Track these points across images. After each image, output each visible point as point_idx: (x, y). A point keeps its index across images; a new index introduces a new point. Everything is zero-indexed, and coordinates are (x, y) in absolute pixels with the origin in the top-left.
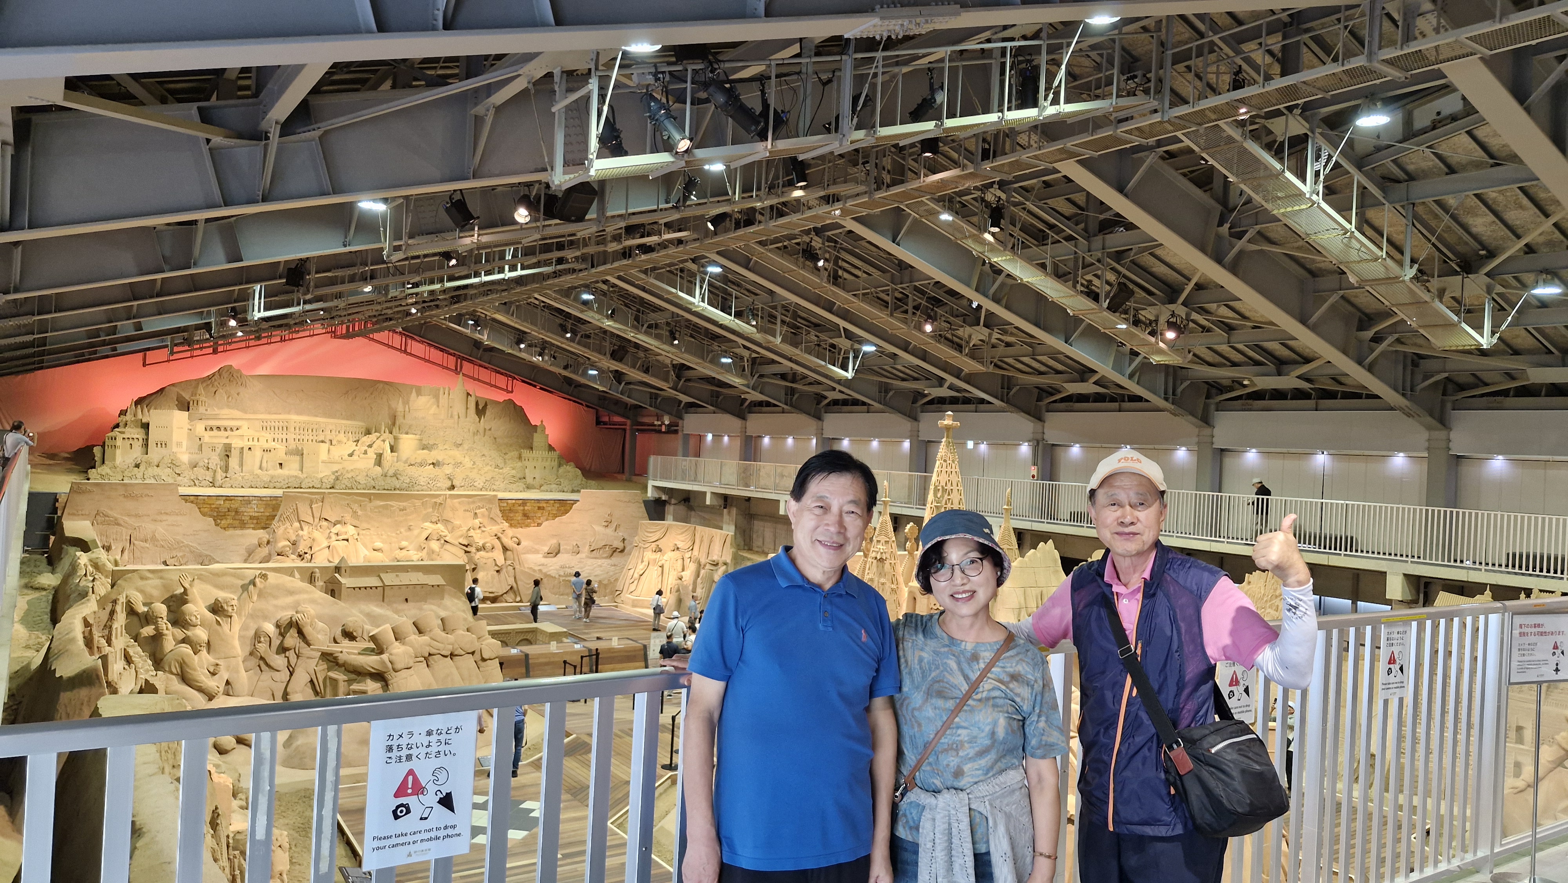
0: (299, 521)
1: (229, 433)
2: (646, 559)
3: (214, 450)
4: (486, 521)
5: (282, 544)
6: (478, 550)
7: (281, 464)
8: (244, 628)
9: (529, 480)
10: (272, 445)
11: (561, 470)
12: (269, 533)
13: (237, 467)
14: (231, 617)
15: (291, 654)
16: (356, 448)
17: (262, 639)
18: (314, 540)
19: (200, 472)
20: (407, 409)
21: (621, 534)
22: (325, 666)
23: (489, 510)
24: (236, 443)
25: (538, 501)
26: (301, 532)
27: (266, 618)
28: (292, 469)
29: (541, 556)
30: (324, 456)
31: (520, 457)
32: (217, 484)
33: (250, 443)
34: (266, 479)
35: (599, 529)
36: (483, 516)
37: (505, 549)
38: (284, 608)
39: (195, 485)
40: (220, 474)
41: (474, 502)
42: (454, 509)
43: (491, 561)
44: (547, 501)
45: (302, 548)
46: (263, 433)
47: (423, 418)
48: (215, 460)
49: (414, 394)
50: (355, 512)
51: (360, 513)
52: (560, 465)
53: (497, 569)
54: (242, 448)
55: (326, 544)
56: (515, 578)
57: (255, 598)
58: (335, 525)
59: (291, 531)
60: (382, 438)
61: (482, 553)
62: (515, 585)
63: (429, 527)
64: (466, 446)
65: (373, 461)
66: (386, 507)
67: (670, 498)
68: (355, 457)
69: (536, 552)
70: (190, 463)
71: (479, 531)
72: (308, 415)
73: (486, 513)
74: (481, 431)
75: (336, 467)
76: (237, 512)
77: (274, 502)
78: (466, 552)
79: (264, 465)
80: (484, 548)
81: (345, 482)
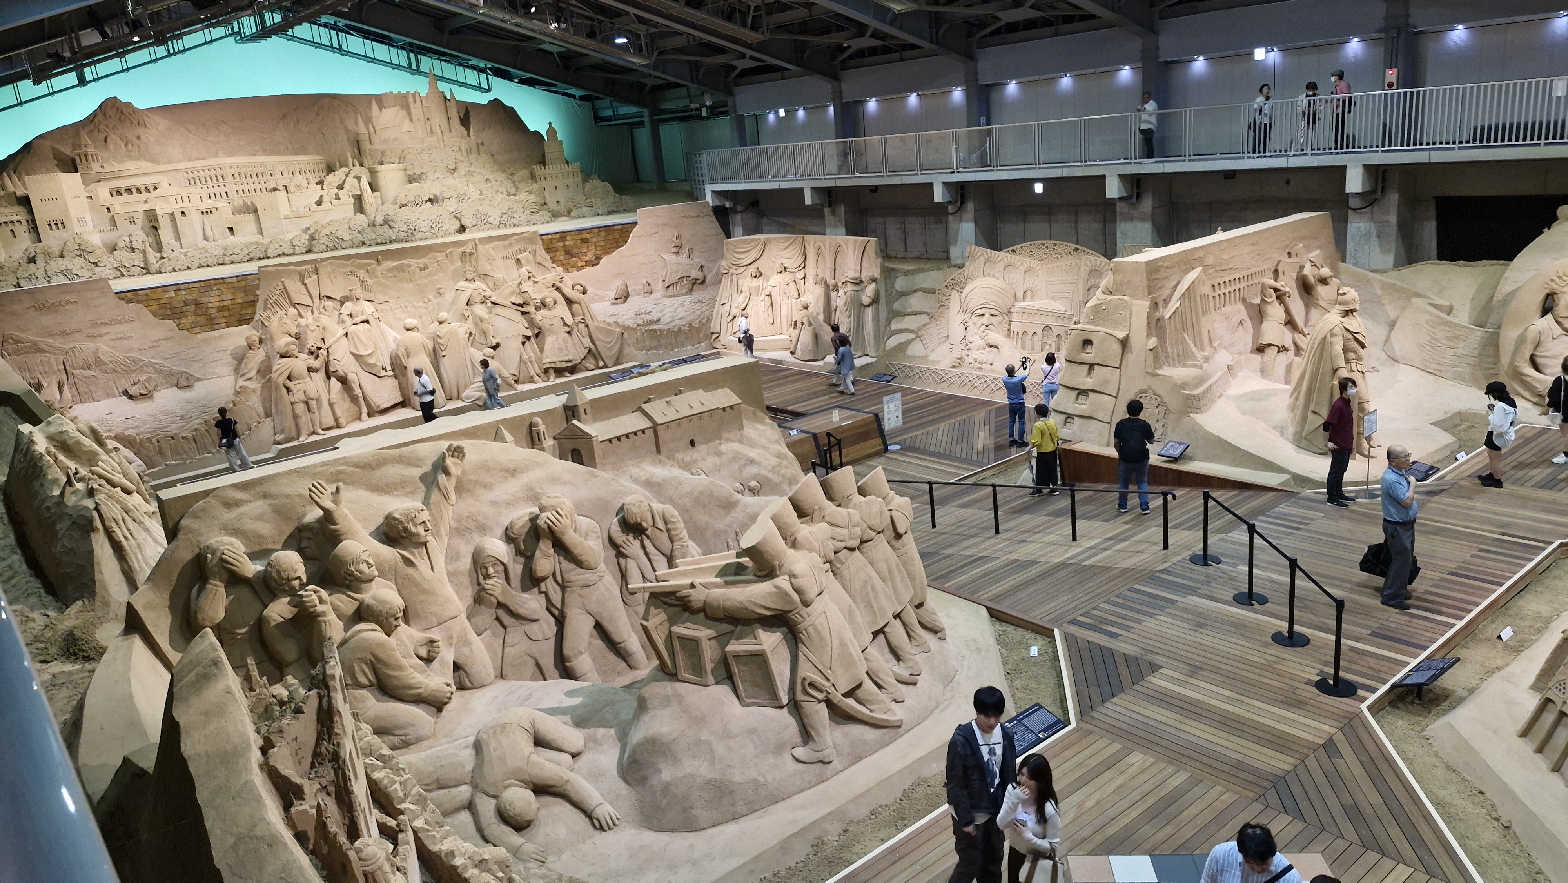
0: (294, 305)
1: (144, 195)
2: (745, 289)
3: (132, 222)
4: (533, 268)
5: (283, 342)
6: (537, 309)
7: (231, 229)
8: (452, 556)
9: (552, 205)
10: (209, 204)
11: (588, 186)
12: (255, 328)
13: (173, 242)
14: (425, 544)
15: (550, 586)
16: (322, 193)
17: (491, 570)
18: (324, 328)
19: (123, 256)
20: (372, 130)
21: (697, 260)
22: (663, 616)
23: (534, 252)
24: (162, 208)
25: (580, 231)
26: (302, 322)
27: (483, 529)
28: (247, 233)
29: (608, 303)
30: (285, 210)
31: (533, 177)
32: (153, 269)
33: (180, 205)
34: (219, 252)
35: (670, 257)
36: (528, 262)
37: (569, 302)
38: (510, 504)
39: (123, 275)
40: (153, 255)
41: (511, 245)
42: (490, 259)
43: (558, 323)
44: (590, 230)
45: (312, 341)
46: (192, 189)
47: (396, 139)
48: (140, 237)
49: (375, 107)
50: (363, 282)
51: (370, 282)
52: (585, 181)
53: (567, 329)
54: (172, 214)
55: (341, 332)
56: (591, 337)
57: (453, 496)
58: (342, 303)
59: (288, 321)
60: (352, 174)
61: (543, 312)
62: (592, 347)
63: (469, 289)
64: (462, 170)
65: (351, 208)
66: (401, 269)
67: (735, 204)
68: (326, 205)
69: (601, 299)
70: (105, 245)
71: (530, 283)
72: (243, 155)
73: (531, 257)
74: (474, 147)
75: (305, 223)
76: (197, 304)
77: (243, 283)
78: (523, 313)
79: (209, 233)
80: (544, 304)
81: (324, 240)
